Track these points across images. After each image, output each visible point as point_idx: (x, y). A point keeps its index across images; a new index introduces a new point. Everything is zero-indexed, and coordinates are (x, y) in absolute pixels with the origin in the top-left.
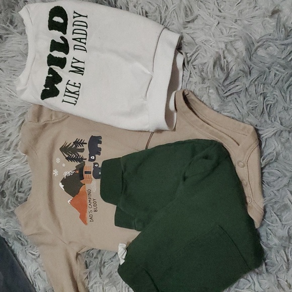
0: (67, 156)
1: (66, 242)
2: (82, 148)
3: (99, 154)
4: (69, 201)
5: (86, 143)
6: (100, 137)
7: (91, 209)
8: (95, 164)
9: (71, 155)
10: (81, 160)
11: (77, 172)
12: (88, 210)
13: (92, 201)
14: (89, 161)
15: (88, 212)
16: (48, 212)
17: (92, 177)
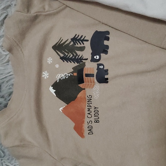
0: (62, 55)
1: (56, 158)
2: (82, 45)
3: (106, 52)
4: (61, 109)
5: (87, 41)
6: (108, 33)
7: (90, 119)
8: (99, 65)
9: (67, 54)
10: (80, 60)
11: (75, 74)
12: (87, 120)
13: (92, 110)
14: (91, 61)
15: (86, 123)
16: (35, 121)
17: (96, 81)
